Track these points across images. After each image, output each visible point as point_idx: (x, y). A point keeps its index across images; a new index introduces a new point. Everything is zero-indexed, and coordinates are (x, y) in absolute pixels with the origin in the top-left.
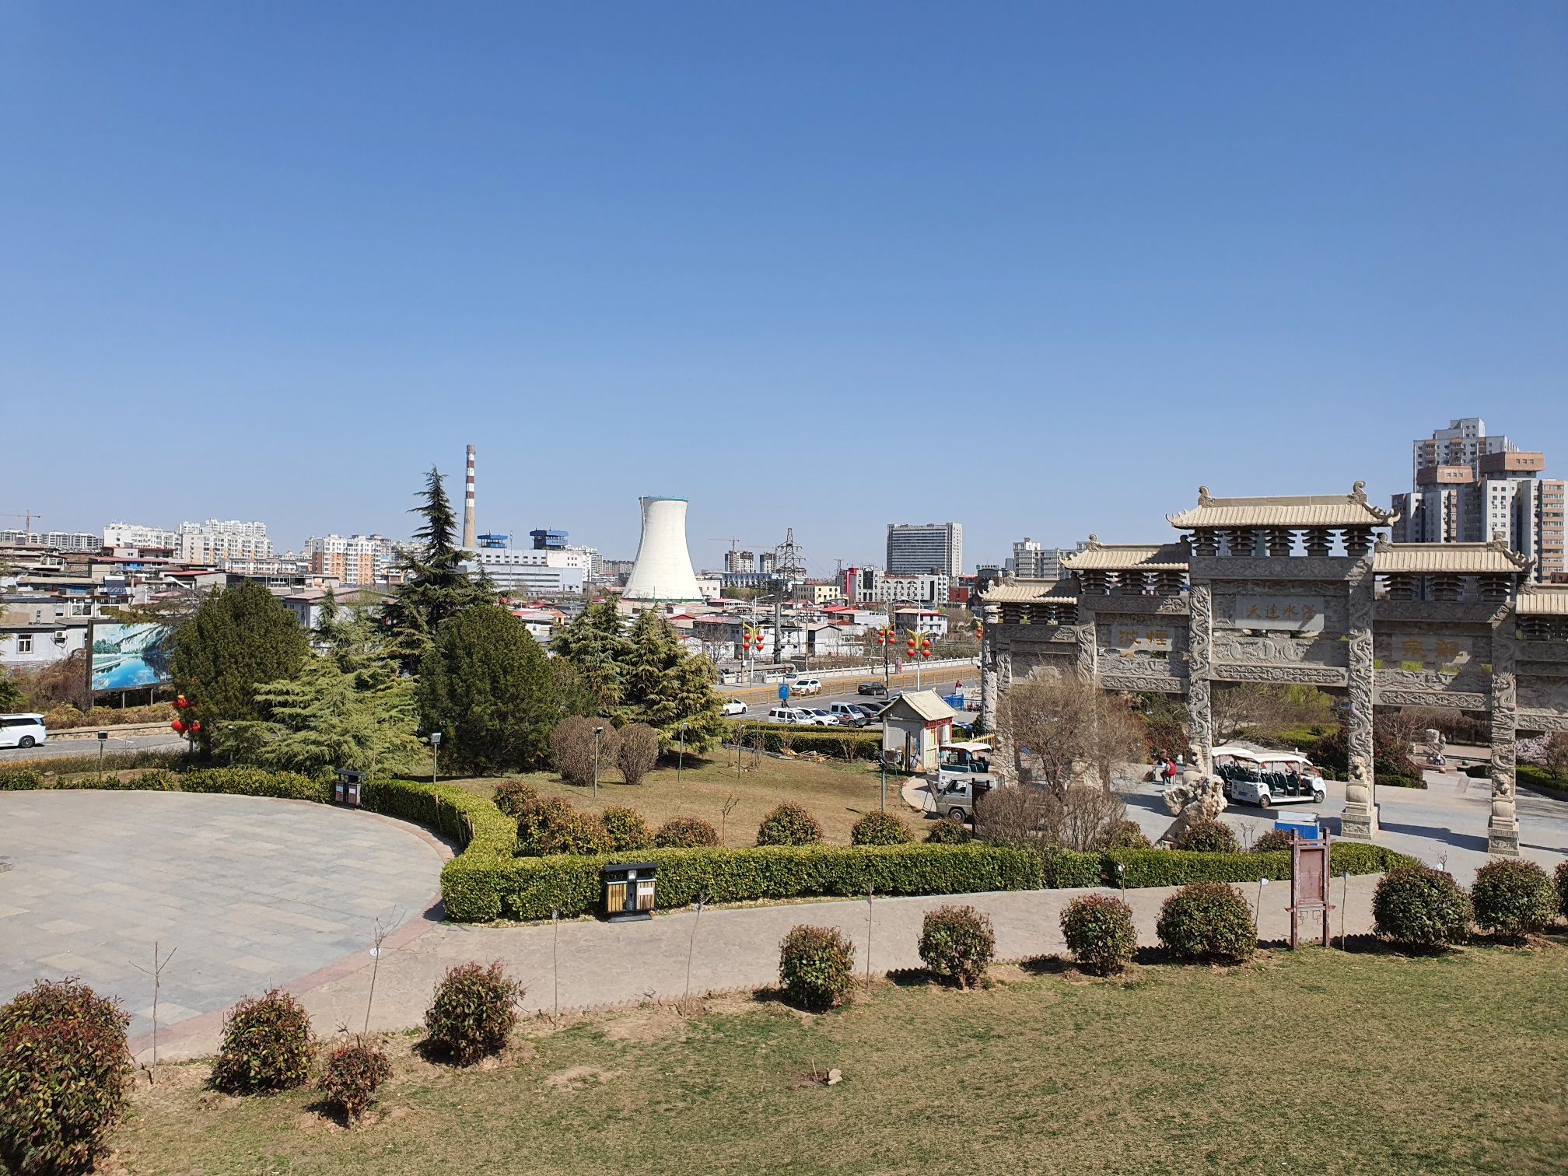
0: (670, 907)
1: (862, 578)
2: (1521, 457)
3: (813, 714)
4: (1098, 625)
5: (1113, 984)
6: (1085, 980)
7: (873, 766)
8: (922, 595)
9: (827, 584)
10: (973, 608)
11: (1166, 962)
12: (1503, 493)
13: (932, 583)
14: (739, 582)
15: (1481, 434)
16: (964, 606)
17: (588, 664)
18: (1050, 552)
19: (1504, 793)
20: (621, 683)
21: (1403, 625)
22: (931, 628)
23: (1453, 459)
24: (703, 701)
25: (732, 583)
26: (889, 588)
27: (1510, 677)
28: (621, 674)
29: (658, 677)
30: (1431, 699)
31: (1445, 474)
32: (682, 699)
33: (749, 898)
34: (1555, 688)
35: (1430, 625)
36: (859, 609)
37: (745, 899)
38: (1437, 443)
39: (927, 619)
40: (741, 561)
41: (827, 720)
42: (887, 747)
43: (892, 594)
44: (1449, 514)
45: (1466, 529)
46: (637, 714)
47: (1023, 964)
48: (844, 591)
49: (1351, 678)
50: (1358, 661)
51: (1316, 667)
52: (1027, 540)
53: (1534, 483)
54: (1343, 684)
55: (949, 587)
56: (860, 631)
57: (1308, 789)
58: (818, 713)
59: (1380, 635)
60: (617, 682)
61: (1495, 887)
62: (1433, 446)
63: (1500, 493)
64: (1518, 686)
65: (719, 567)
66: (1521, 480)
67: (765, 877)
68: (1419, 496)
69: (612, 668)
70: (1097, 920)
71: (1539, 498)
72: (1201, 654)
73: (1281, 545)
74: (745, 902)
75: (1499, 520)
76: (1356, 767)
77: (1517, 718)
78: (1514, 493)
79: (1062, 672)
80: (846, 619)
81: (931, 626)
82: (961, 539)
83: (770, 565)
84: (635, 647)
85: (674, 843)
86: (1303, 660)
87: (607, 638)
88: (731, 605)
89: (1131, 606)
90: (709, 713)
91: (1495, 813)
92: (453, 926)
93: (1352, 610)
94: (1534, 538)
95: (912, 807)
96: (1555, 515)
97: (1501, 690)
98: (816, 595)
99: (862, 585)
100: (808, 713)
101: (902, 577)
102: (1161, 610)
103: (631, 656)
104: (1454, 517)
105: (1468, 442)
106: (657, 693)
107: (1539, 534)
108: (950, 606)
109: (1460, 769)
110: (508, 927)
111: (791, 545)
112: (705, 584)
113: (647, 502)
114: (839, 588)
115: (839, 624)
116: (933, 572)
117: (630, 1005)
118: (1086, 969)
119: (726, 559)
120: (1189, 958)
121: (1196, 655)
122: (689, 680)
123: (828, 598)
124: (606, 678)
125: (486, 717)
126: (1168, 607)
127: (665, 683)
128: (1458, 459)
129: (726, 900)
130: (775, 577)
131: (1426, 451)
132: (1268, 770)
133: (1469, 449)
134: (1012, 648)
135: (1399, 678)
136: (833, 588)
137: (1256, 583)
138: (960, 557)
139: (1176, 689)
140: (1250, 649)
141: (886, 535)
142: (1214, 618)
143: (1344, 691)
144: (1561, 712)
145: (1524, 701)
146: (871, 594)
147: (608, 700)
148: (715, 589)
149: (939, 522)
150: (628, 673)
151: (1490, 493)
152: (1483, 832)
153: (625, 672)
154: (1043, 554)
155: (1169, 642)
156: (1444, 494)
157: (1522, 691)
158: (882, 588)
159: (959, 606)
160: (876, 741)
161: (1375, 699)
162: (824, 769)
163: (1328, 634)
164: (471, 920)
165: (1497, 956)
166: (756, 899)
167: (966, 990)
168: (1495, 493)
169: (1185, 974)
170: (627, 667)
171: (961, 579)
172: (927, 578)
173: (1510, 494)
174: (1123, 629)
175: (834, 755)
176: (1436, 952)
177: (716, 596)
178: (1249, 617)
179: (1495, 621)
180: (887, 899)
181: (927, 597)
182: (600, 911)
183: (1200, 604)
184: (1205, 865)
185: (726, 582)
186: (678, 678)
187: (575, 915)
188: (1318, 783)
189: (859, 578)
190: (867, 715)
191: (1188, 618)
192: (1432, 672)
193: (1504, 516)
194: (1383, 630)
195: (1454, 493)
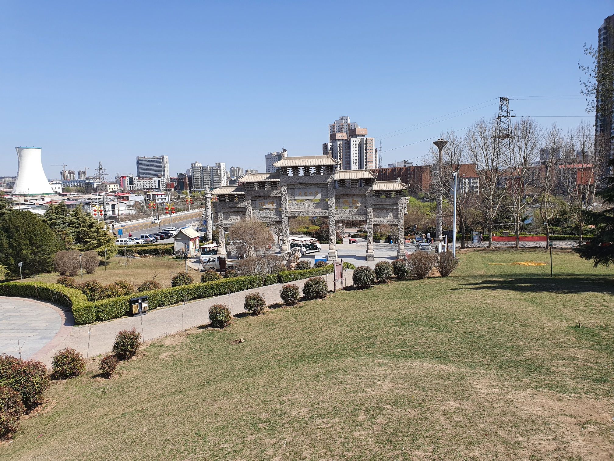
0: (152, 309)
1: (128, 181)
2: (361, 130)
3: (134, 240)
4: (252, 201)
5: (296, 307)
6: (289, 308)
7: (172, 257)
8: (155, 186)
9: (112, 183)
10: (177, 190)
11: (306, 300)
12: (356, 143)
13: (159, 181)
14: (70, 185)
15: (349, 122)
16: (173, 190)
17: (58, 229)
18: (205, 167)
19: (370, 243)
20: (73, 235)
21: (343, 196)
22: (162, 200)
23: (340, 131)
24: (107, 239)
25: (67, 185)
26: (141, 184)
27: (371, 209)
28: (72, 232)
29: (88, 232)
30: (351, 217)
31: (339, 136)
32: (99, 240)
33: (176, 303)
34: (382, 211)
35: (350, 195)
36: (130, 194)
37: (174, 303)
38: (336, 125)
39: (160, 196)
40: (68, 175)
41: (141, 241)
42: (176, 249)
43: (142, 186)
44: (340, 150)
45: (345, 155)
46: (81, 247)
47: (269, 307)
48: (120, 186)
49: (329, 213)
50: (331, 208)
51: (319, 210)
52: (196, 162)
53: (365, 139)
54: (327, 215)
55: (166, 182)
56: (132, 203)
57: (316, 248)
58: (136, 239)
59: (337, 199)
60: (71, 235)
61: (380, 269)
62: (334, 126)
63: (355, 142)
64: (373, 212)
65: (59, 178)
66: (361, 138)
67: (181, 296)
68: (331, 144)
69: (68, 230)
70: (291, 291)
71: (366, 144)
72: (285, 209)
73: (308, 172)
74: (174, 305)
75: (355, 152)
76: (332, 240)
77: (373, 221)
78: (359, 143)
79: (241, 217)
80: (125, 198)
81: (162, 199)
82: (168, 162)
83: (83, 176)
84: (76, 221)
85: (147, 289)
86: (315, 208)
87: (64, 218)
88: (71, 195)
89: (262, 194)
90: (111, 244)
91: (368, 249)
92: (80, 326)
93: (329, 192)
94: (365, 158)
95: (194, 269)
96: (371, 149)
97: (369, 213)
98: (108, 189)
99: (128, 183)
100: (132, 239)
101: (146, 179)
102: (272, 195)
103: (75, 224)
104: (341, 151)
105: (345, 125)
106: (88, 238)
107: (366, 156)
108: (167, 190)
109: (349, 236)
110: (100, 324)
111: (101, 169)
112: (54, 186)
113: (20, 150)
114: (118, 185)
115: (122, 200)
116: (158, 176)
117: (163, 337)
118: (287, 305)
119: (61, 174)
120: (312, 298)
121: (283, 209)
122: (100, 232)
123: (114, 190)
124: (67, 234)
125: (29, 254)
126: (274, 194)
127: (92, 234)
128: (342, 130)
129: (169, 305)
130: (87, 181)
131: (333, 127)
132: (304, 243)
133: (345, 127)
134: (223, 210)
135: (342, 212)
136: (116, 185)
137: (301, 184)
138: (168, 170)
139: (278, 220)
140: (299, 206)
141: (136, 161)
142: (288, 196)
143: (327, 217)
144: (384, 218)
145: (375, 216)
146: (133, 187)
147: (69, 243)
148: (59, 188)
149: (158, 156)
150: (75, 232)
151: (352, 143)
152: (364, 254)
153: (73, 231)
154: (203, 168)
155: (275, 205)
156: (338, 143)
157: (374, 213)
158: (138, 184)
159: (171, 190)
160: (171, 248)
161: (336, 219)
162: (153, 260)
163: (322, 200)
164: (86, 324)
165: (381, 286)
166: (178, 303)
167: (259, 316)
168: (353, 143)
169: (312, 302)
170: (74, 229)
171: (171, 179)
172: (157, 179)
173: (358, 143)
174: (260, 201)
175: (155, 255)
176: (367, 287)
177: (60, 191)
178: (299, 196)
179: (367, 193)
180: (218, 297)
181: (157, 187)
182: (130, 314)
183: (284, 192)
184: (305, 273)
185: (64, 185)
186: (95, 231)
187: (121, 317)
188: (319, 246)
189: (127, 180)
190: (156, 238)
191: (280, 197)
192: (351, 209)
193: (356, 150)
194: (338, 197)
195: (341, 143)
